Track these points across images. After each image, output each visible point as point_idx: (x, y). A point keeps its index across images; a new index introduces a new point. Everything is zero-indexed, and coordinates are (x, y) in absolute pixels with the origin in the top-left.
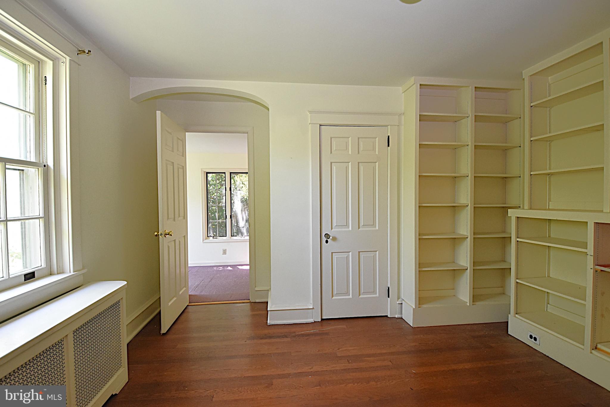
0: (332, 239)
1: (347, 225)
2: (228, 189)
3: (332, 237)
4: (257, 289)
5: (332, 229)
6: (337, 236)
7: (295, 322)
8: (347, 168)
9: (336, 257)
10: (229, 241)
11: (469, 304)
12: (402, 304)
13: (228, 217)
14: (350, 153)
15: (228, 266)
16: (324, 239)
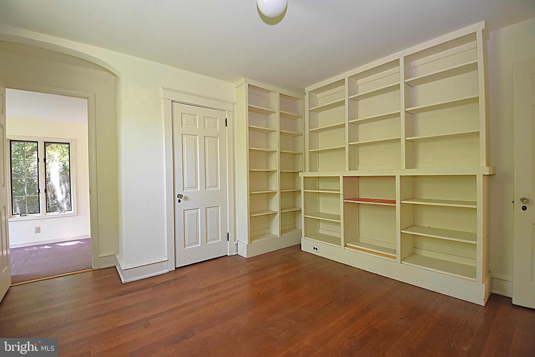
0: (183, 199)
1: (196, 187)
2: (42, 160)
3: (184, 197)
4: (100, 256)
5: (183, 190)
6: (187, 196)
7: (151, 276)
8: (195, 140)
9: (188, 214)
10: (44, 217)
11: (279, 236)
12: (237, 244)
13: (42, 191)
14: (198, 128)
15: (44, 245)
16: (177, 199)
